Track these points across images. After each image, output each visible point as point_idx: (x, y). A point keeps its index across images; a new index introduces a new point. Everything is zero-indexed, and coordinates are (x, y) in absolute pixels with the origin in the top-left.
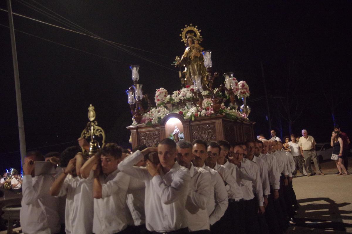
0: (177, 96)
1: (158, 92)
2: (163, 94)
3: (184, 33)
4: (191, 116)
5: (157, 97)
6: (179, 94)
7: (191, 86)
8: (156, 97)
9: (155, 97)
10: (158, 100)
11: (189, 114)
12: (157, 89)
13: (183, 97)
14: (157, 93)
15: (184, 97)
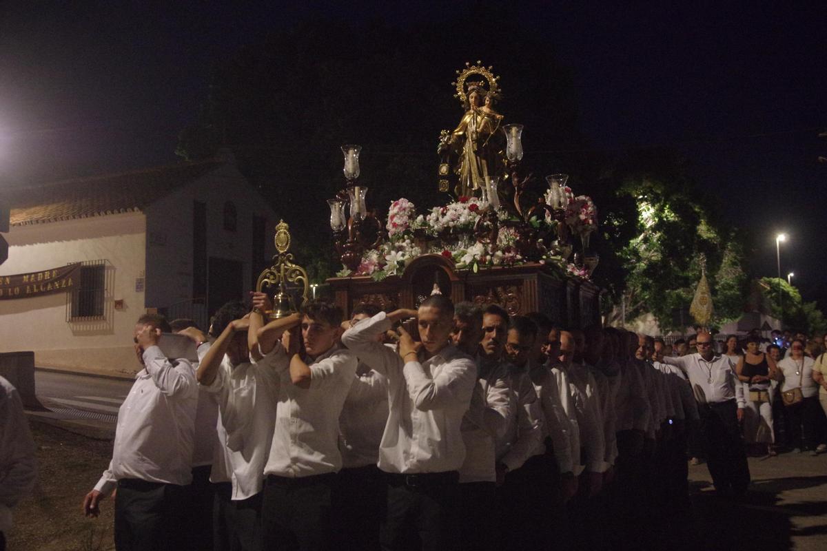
0: (440, 218)
1: (395, 206)
2: (406, 213)
3: (462, 79)
4: (471, 264)
5: (392, 217)
6: (444, 214)
7: (472, 199)
8: (389, 217)
9: (387, 217)
10: (395, 225)
11: (467, 259)
12: (392, 202)
13: (453, 220)
14: (393, 210)
15: (455, 222)
